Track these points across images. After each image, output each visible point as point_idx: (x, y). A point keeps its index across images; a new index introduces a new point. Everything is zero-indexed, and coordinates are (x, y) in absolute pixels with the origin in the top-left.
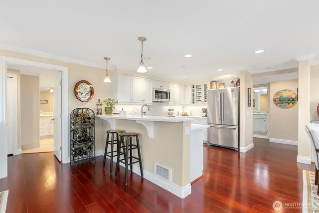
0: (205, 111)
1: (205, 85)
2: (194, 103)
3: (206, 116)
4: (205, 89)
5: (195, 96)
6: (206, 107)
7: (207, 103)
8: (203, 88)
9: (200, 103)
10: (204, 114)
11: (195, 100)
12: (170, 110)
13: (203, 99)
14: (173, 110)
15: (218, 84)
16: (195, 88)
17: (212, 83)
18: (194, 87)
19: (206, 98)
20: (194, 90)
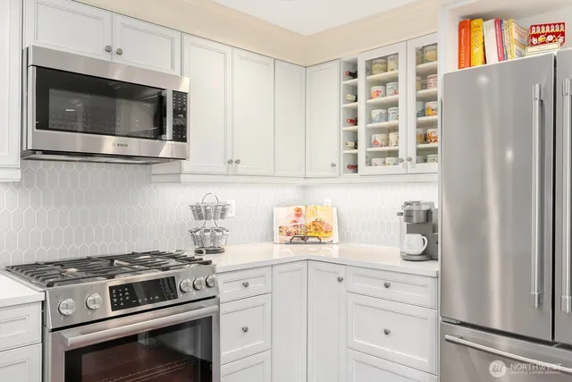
0: (422, 221)
1: (422, 55)
2: (354, 168)
3: (428, 255)
4: (424, 78)
5: (361, 127)
6: (429, 194)
7: (433, 166)
8: (406, 72)
9: (390, 167)
10: (417, 243)
11: (362, 152)
12: (199, 212)
13: (407, 142)
14: (222, 212)
15: (512, 33)
16: (361, 81)
17: (466, 26)
18: (354, 75)
19: (425, 139)
20: (354, 90)
